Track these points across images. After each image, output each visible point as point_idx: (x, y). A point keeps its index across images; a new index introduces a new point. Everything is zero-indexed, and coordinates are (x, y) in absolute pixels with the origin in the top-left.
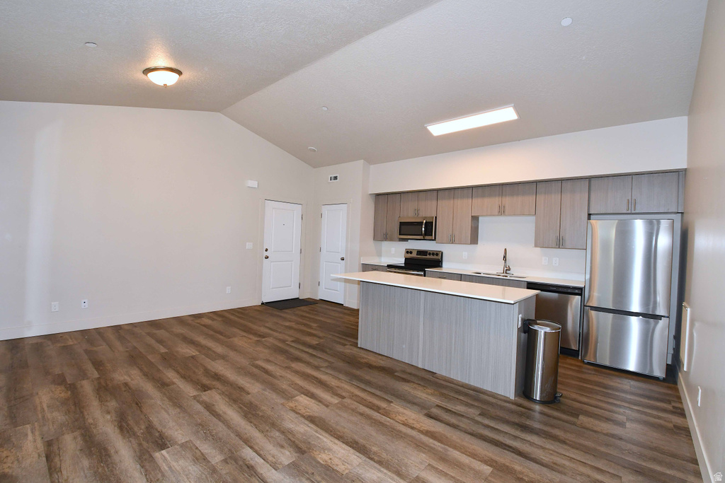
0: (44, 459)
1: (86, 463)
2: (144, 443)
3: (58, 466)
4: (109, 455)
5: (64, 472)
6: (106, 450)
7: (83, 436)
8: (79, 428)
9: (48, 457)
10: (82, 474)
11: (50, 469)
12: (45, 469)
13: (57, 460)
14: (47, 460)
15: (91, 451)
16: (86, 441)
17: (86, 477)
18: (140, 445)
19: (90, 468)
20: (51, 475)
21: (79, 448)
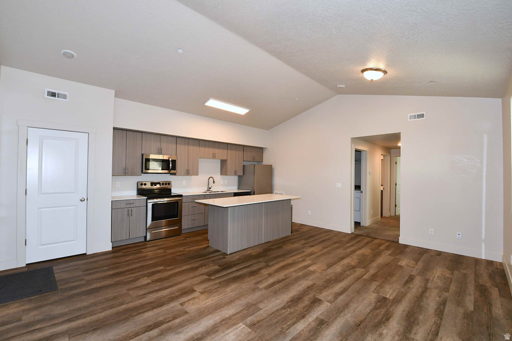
0: (439, 334)
1: (421, 317)
2: (389, 305)
3: (434, 326)
4: (409, 312)
5: (433, 320)
6: (407, 316)
7: (410, 332)
8: (408, 338)
9: (437, 334)
10: (426, 314)
11: (439, 327)
12: (441, 329)
13: (433, 329)
14: (438, 333)
15: (414, 320)
16: (412, 328)
17: (426, 312)
18: (391, 306)
19: (421, 314)
20: (440, 324)
21: (418, 326)
